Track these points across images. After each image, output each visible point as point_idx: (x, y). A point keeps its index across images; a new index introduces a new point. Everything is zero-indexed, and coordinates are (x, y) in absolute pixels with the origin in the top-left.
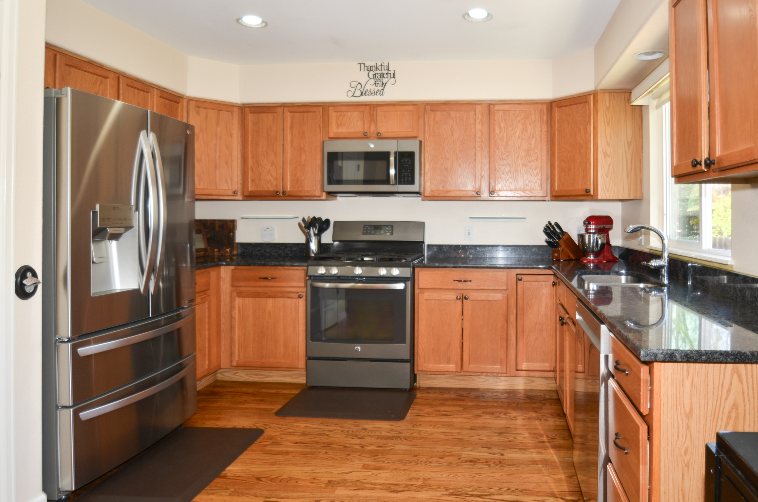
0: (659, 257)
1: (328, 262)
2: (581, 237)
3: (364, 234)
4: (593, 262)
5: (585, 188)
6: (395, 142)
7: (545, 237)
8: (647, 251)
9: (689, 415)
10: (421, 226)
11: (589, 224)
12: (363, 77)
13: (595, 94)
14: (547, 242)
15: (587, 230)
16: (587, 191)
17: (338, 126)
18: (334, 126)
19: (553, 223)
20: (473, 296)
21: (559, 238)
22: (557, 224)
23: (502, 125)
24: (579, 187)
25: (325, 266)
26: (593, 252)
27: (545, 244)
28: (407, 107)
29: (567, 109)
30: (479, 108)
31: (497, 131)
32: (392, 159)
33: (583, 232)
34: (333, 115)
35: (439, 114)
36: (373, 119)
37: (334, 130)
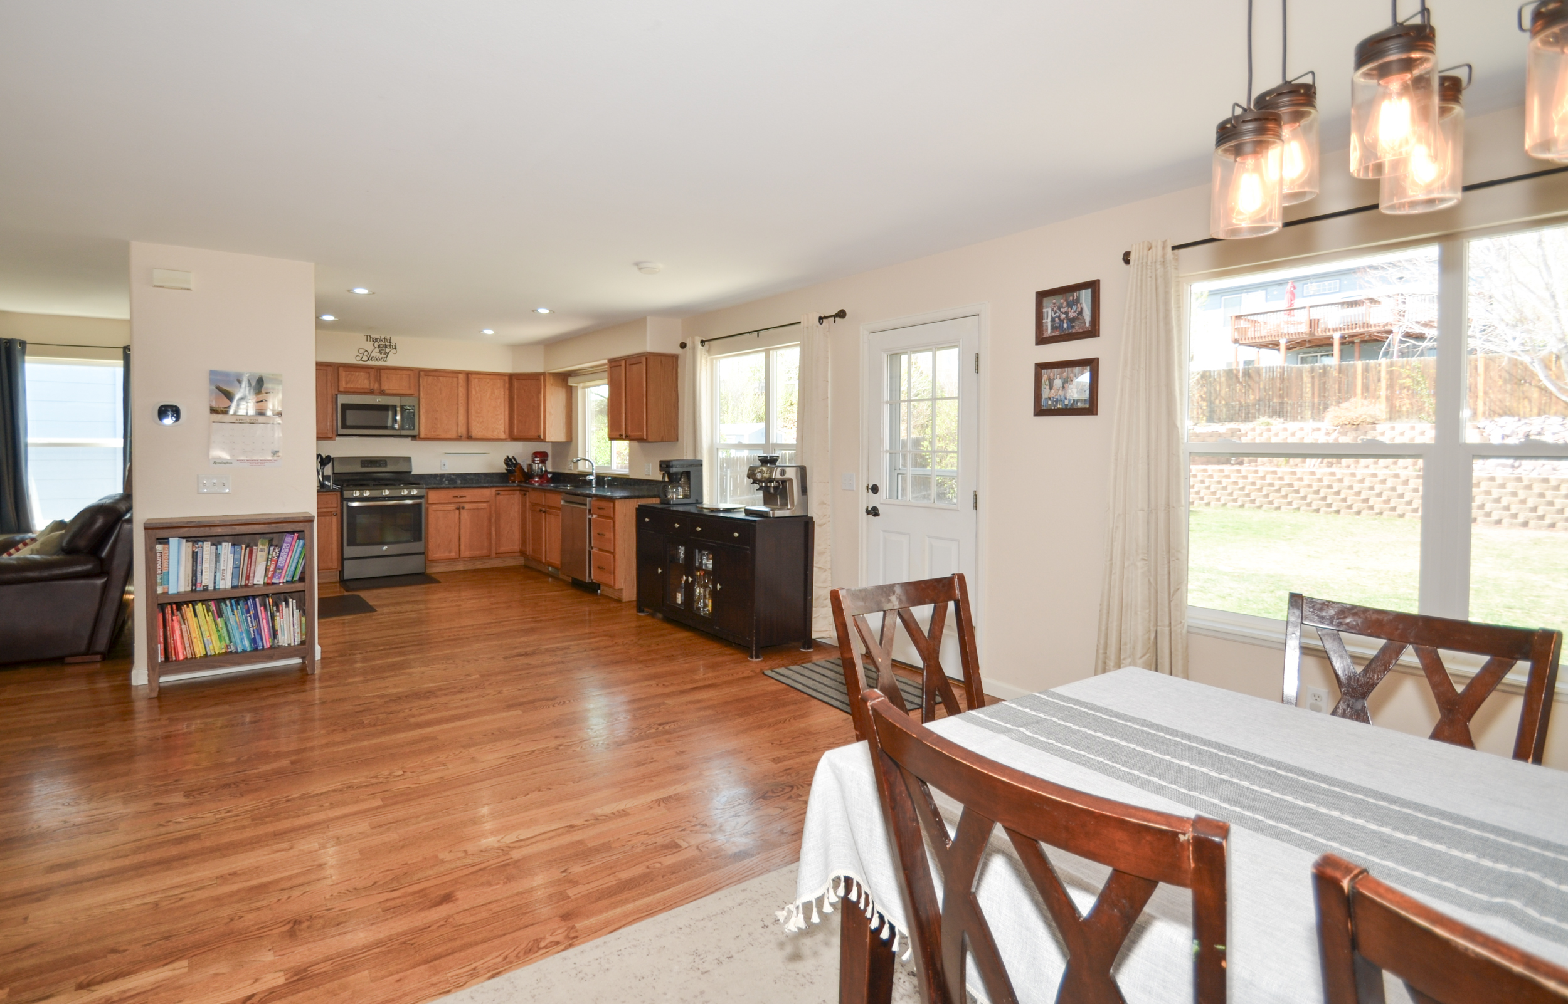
0: (591, 474)
1: (362, 488)
2: (530, 466)
3: (362, 467)
4: (537, 482)
5: (537, 434)
6: (398, 398)
7: (505, 467)
8: (576, 473)
9: (625, 516)
10: (408, 460)
11: (536, 457)
12: (369, 346)
13: (544, 374)
14: (506, 469)
15: (534, 461)
16: (539, 437)
17: (347, 383)
18: (344, 383)
19: (510, 457)
20: (467, 506)
21: (515, 467)
22: (514, 458)
23: (477, 389)
24: (533, 434)
25: (359, 490)
26: (537, 475)
27: (505, 471)
28: (405, 372)
29: (524, 382)
30: (461, 376)
31: (474, 393)
32: (398, 409)
33: (530, 462)
34: (343, 373)
35: (430, 378)
36: (379, 380)
37: (343, 385)
